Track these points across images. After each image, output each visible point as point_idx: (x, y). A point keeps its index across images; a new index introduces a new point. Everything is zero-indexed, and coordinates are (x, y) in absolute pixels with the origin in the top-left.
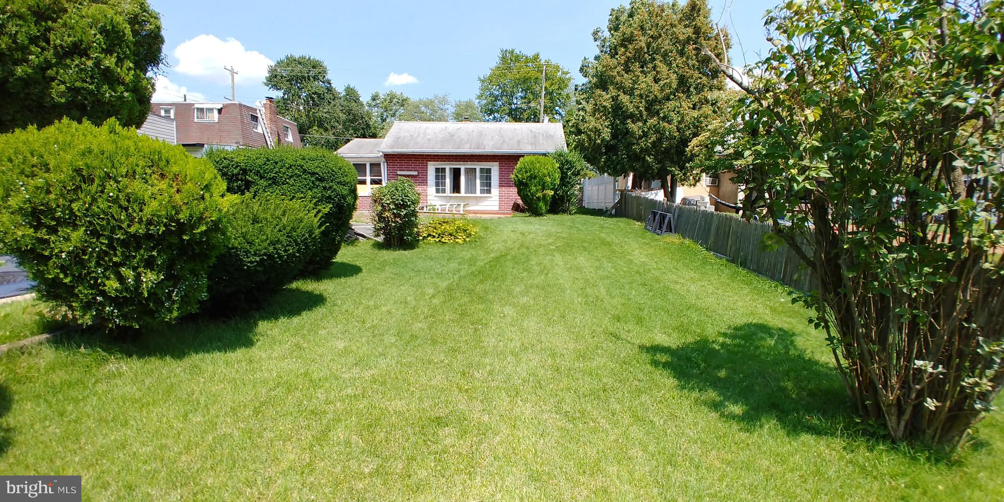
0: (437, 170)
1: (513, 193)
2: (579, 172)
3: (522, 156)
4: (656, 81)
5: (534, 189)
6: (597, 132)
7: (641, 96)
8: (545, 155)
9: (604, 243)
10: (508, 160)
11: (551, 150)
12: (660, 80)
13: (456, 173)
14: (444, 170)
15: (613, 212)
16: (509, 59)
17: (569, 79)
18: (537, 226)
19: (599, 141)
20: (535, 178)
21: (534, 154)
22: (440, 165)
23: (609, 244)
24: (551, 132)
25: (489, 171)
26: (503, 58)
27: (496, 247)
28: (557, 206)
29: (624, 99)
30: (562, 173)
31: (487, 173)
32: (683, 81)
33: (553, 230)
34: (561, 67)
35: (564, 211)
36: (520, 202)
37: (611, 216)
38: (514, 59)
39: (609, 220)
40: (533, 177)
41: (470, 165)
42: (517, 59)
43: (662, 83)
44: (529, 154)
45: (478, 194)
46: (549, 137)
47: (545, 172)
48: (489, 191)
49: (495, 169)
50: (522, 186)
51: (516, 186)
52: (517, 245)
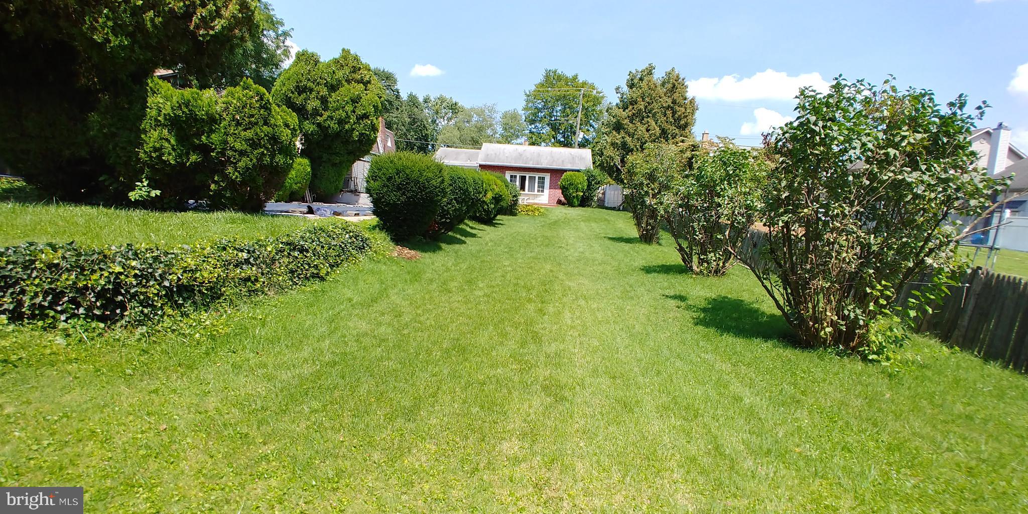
0: (511, 176)
1: (558, 194)
2: (599, 182)
3: (565, 171)
4: (648, 130)
5: (571, 191)
6: (612, 158)
7: (638, 139)
8: (578, 171)
9: (606, 220)
10: (556, 173)
11: (583, 168)
12: (649, 130)
13: (523, 179)
14: (516, 177)
15: (621, 208)
16: (552, 79)
17: (603, 97)
18: (573, 211)
19: (612, 164)
20: (572, 185)
21: (573, 171)
22: (513, 173)
23: (608, 221)
24: (584, 156)
25: (543, 178)
26: (547, 77)
27: (553, 218)
28: (584, 202)
29: (628, 139)
30: (589, 182)
31: (542, 179)
32: (664, 132)
33: (581, 213)
34: (596, 86)
35: (589, 206)
36: (563, 199)
37: (619, 210)
38: (556, 78)
39: (615, 212)
40: (571, 184)
41: (532, 174)
42: (559, 78)
43: (650, 132)
44: (570, 170)
45: (536, 192)
46: (582, 159)
47: (579, 181)
48: (543, 191)
49: (547, 177)
50: (564, 189)
51: (561, 188)
52: (563, 218)
